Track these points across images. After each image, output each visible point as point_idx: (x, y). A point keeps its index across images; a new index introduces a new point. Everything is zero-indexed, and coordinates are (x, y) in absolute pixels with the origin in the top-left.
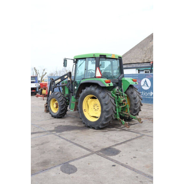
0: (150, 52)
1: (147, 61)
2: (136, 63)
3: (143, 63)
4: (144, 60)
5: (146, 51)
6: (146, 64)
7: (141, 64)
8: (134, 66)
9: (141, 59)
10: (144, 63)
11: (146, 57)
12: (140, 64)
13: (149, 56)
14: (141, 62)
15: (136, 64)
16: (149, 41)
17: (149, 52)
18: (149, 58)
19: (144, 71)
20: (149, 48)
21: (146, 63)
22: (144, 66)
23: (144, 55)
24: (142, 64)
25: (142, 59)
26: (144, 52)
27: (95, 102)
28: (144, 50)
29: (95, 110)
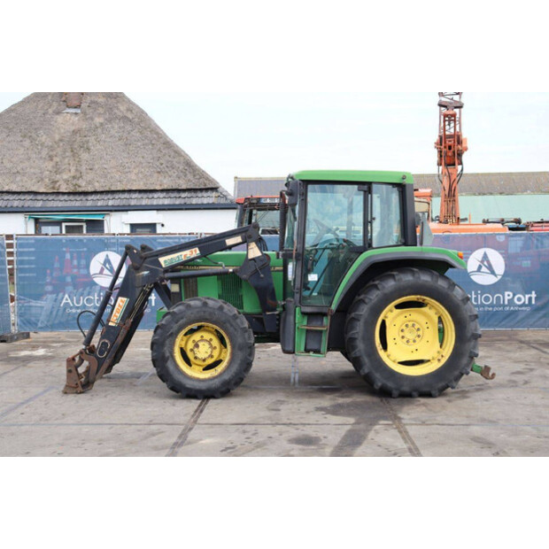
0: (73, 156)
1: (71, 189)
2: (19, 193)
3: (53, 193)
4: (56, 182)
5: (51, 148)
6: (66, 197)
7: (44, 197)
8: (16, 204)
9: (42, 179)
10: (58, 193)
11: (57, 171)
12: (39, 197)
13: (73, 169)
14: (44, 190)
15: (22, 197)
16: (50, 111)
17: (67, 154)
18: (74, 177)
19: (64, 225)
20: (57, 137)
21: (69, 194)
22: (60, 204)
23: (50, 165)
24: (51, 197)
25: (47, 180)
26: (44, 153)
27: (409, 318)
28: (42, 145)
29: (408, 342)
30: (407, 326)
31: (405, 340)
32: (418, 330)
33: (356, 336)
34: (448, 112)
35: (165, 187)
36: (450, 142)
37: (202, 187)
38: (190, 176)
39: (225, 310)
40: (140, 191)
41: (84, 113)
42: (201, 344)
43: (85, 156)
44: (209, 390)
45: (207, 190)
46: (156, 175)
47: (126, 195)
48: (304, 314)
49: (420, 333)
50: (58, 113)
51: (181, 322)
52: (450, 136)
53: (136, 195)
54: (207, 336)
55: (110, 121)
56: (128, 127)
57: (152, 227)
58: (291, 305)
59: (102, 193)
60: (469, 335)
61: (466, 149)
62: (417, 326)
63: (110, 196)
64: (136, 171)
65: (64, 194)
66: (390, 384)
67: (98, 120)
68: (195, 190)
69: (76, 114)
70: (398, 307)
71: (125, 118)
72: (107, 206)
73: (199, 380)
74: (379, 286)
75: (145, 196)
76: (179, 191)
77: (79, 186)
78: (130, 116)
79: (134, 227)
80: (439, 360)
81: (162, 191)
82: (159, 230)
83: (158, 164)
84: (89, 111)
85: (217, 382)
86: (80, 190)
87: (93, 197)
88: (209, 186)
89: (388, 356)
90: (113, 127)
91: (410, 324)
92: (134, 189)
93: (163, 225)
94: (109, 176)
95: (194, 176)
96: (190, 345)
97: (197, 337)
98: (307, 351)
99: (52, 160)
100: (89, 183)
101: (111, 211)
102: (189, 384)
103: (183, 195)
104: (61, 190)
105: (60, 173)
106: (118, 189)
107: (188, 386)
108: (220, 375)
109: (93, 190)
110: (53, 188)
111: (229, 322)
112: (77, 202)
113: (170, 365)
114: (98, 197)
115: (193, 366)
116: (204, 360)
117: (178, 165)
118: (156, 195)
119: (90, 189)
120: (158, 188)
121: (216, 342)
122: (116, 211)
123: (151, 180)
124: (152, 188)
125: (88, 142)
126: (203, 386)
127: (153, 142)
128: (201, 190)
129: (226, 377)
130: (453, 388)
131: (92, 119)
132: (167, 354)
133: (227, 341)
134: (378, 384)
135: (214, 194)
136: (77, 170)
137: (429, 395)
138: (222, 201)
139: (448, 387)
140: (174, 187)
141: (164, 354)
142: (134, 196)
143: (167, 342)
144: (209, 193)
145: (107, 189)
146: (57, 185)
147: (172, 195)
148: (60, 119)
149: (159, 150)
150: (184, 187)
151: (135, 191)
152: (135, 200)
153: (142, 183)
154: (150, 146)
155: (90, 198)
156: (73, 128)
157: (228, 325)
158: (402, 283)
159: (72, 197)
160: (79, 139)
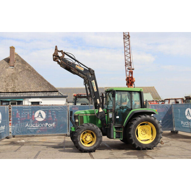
0: (13, 81)
1: (12, 91)
4: (7, 89)
5: (5, 79)
6: (11, 94)
7: (4, 94)
10: (8, 93)
12: (2, 94)
13: (13, 85)
16: (4, 67)
17: (11, 80)
18: (13, 88)
19: (10, 102)
20: (7, 75)
21: (12, 93)
23: (5, 84)
24: (6, 94)
25: (4, 88)
26: (3, 80)
27: (143, 128)
28: (2, 78)
29: (143, 135)
30: (143, 130)
31: (142, 134)
32: (146, 131)
33: (131, 133)
34: (131, 71)
35: (42, 91)
36: (130, 79)
37: (54, 91)
38: (50, 87)
39: (95, 127)
40: (34, 92)
41: (15, 68)
42: (88, 137)
43: (16, 81)
44: (90, 150)
45: (55, 92)
46: (39, 87)
47: (30, 93)
48: (115, 127)
49: (146, 132)
50: (7, 68)
51: (82, 130)
52: (130, 77)
53: (34, 93)
54: (89, 134)
55: (24, 71)
56: (29, 73)
57: (38, 103)
58: (112, 125)
59: (22, 92)
60: (160, 132)
61: (135, 81)
62: (145, 130)
63: (25, 93)
64: (33, 86)
65: (10, 93)
66: (140, 146)
67: (20, 70)
68: (51, 92)
69: (13, 68)
70: (141, 125)
71: (28, 70)
72: (24, 96)
73: (87, 147)
74: (137, 119)
75: (36, 93)
76: (46, 92)
77: (15, 90)
78: (30, 69)
79: (33, 103)
80: (152, 139)
81: (41, 92)
82: (40, 104)
83: (39, 84)
84: (17, 68)
85: (92, 148)
86: (15, 91)
87: (20, 94)
88: (55, 91)
89: (139, 139)
90: (25, 72)
91: (144, 130)
92: (32, 91)
93: (41, 102)
94: (24, 87)
95: (51, 87)
96: (84, 137)
97: (86, 135)
98: (116, 138)
99: (6, 82)
100: (18, 89)
101: (25, 98)
102: (85, 148)
103: (48, 93)
104: (9, 92)
105: (9, 86)
106: (28, 91)
107: (84, 149)
108: (93, 145)
109: (19, 91)
110: (7, 91)
111: (96, 130)
112: (14, 95)
113: (79, 143)
114: (21, 94)
115: (85, 143)
116: (88, 141)
117: (45, 84)
118: (39, 93)
119: (18, 91)
120: (40, 91)
121: (91, 136)
122: (27, 98)
123: (38, 89)
124: (38, 91)
125: (17, 77)
126: (89, 149)
127: (38, 77)
128: (53, 92)
129: (95, 146)
130: (156, 147)
131: (18, 70)
132: (78, 140)
133: (95, 135)
134: (137, 147)
135: (57, 93)
136: (14, 85)
137: (150, 149)
138: (60, 95)
139: (155, 146)
140: (45, 91)
141: (77, 140)
142: (32, 93)
143: (78, 136)
144: (56, 93)
145: (24, 91)
146: (8, 90)
147: (44, 93)
148: (7, 70)
149: (40, 80)
150: (48, 91)
151: (33, 92)
152: (33, 94)
153: (35, 89)
154: (37, 78)
155: (18, 94)
156: (12, 73)
157: (95, 131)
158: (142, 118)
159: (13, 94)
160: (14, 76)
